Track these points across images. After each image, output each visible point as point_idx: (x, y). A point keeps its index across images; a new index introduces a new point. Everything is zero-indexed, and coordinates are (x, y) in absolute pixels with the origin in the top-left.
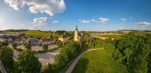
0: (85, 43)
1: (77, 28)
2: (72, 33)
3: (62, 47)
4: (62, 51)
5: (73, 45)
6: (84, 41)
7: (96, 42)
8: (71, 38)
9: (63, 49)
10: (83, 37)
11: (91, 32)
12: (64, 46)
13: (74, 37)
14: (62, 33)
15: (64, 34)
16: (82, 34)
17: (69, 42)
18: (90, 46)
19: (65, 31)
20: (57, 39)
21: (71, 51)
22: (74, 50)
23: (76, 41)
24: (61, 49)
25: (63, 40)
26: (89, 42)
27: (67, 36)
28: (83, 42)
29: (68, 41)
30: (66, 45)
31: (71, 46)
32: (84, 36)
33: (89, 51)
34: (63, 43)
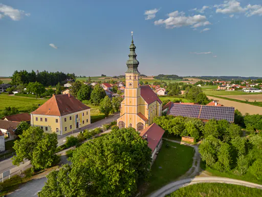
0: (179, 138)
1: (135, 56)
2: (107, 84)
3: (57, 161)
4: (56, 184)
5: (115, 145)
6: (175, 130)
7: (243, 140)
8: (103, 111)
9: (61, 174)
10: (168, 106)
11: (212, 82)
12: (70, 155)
13: (118, 108)
14: (54, 84)
15: (66, 92)
16: (161, 92)
17: (94, 134)
18: (206, 157)
19: (71, 78)
20: (17, 124)
21: (103, 176)
22: (121, 173)
23: (131, 130)
24: (47, 174)
25: (58, 125)
26: (201, 134)
27: (85, 102)
28: (166, 134)
29: (88, 127)
30: (77, 152)
31: (102, 152)
32: (172, 99)
33: (197, 180)
34: (63, 141)
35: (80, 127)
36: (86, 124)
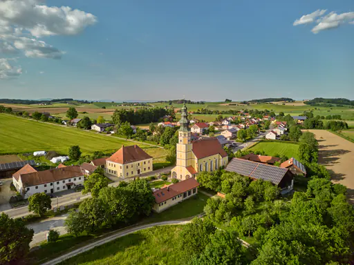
25: (121, 171)
29: (150, 173)
35: (141, 173)
36: (147, 171)
